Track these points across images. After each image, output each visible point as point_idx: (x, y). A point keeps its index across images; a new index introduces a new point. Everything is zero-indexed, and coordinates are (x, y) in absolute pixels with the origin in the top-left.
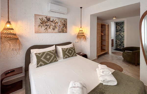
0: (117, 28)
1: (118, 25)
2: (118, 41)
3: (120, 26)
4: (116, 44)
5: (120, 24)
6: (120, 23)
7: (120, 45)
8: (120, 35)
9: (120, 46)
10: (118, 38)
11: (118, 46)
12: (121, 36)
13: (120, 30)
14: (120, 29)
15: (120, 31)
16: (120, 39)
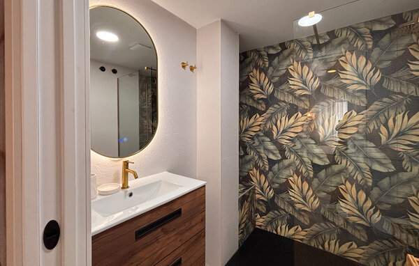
0: (254, 88)
1: (257, 67)
2: (257, 178)
3: (271, 70)
4: (246, 204)
5: (271, 57)
6: (272, 52)
7: (271, 205)
8: (269, 134)
9: (271, 214)
10: (260, 157)
11: (257, 211)
12: (275, 142)
13: (270, 101)
14: (271, 89)
15: (271, 110)
16: (271, 162)
